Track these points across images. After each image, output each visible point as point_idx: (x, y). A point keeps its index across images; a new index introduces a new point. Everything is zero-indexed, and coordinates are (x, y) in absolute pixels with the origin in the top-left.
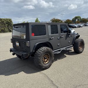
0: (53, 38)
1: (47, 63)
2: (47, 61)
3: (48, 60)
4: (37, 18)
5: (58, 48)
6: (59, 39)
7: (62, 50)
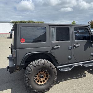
0: (59, 46)
1: (44, 84)
2: (44, 81)
3: (46, 79)
4: (74, 21)
5: (70, 62)
6: (71, 49)
7: (75, 67)
